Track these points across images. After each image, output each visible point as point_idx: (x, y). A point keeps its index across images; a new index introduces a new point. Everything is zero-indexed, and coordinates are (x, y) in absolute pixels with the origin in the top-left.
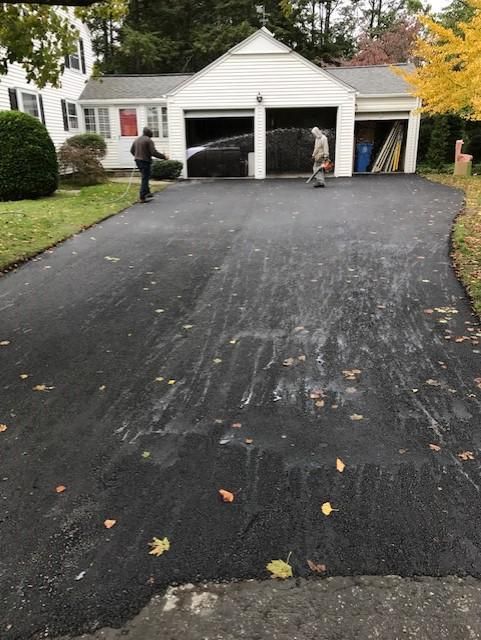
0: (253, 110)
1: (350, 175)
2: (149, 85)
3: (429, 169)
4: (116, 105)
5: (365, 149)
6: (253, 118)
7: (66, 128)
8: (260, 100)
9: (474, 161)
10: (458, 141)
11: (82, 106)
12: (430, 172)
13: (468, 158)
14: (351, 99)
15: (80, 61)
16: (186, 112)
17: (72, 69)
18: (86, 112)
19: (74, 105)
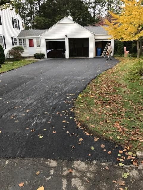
0: (65, 39)
1: (93, 57)
2: (38, 32)
3: (117, 55)
4: (28, 38)
5: (99, 50)
6: (65, 41)
7: (13, 45)
8: (66, 36)
9: (129, 53)
10: (125, 47)
11: (18, 38)
12: (117, 56)
13: (128, 52)
14: (92, 35)
15: (18, 26)
16: (46, 40)
17: (15, 28)
18: (19, 40)
19: (16, 38)
